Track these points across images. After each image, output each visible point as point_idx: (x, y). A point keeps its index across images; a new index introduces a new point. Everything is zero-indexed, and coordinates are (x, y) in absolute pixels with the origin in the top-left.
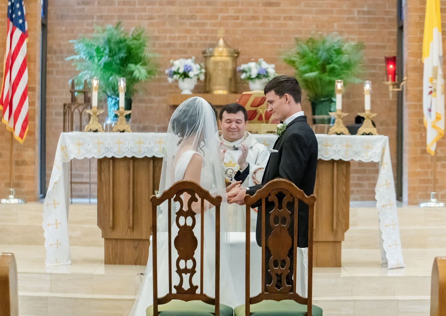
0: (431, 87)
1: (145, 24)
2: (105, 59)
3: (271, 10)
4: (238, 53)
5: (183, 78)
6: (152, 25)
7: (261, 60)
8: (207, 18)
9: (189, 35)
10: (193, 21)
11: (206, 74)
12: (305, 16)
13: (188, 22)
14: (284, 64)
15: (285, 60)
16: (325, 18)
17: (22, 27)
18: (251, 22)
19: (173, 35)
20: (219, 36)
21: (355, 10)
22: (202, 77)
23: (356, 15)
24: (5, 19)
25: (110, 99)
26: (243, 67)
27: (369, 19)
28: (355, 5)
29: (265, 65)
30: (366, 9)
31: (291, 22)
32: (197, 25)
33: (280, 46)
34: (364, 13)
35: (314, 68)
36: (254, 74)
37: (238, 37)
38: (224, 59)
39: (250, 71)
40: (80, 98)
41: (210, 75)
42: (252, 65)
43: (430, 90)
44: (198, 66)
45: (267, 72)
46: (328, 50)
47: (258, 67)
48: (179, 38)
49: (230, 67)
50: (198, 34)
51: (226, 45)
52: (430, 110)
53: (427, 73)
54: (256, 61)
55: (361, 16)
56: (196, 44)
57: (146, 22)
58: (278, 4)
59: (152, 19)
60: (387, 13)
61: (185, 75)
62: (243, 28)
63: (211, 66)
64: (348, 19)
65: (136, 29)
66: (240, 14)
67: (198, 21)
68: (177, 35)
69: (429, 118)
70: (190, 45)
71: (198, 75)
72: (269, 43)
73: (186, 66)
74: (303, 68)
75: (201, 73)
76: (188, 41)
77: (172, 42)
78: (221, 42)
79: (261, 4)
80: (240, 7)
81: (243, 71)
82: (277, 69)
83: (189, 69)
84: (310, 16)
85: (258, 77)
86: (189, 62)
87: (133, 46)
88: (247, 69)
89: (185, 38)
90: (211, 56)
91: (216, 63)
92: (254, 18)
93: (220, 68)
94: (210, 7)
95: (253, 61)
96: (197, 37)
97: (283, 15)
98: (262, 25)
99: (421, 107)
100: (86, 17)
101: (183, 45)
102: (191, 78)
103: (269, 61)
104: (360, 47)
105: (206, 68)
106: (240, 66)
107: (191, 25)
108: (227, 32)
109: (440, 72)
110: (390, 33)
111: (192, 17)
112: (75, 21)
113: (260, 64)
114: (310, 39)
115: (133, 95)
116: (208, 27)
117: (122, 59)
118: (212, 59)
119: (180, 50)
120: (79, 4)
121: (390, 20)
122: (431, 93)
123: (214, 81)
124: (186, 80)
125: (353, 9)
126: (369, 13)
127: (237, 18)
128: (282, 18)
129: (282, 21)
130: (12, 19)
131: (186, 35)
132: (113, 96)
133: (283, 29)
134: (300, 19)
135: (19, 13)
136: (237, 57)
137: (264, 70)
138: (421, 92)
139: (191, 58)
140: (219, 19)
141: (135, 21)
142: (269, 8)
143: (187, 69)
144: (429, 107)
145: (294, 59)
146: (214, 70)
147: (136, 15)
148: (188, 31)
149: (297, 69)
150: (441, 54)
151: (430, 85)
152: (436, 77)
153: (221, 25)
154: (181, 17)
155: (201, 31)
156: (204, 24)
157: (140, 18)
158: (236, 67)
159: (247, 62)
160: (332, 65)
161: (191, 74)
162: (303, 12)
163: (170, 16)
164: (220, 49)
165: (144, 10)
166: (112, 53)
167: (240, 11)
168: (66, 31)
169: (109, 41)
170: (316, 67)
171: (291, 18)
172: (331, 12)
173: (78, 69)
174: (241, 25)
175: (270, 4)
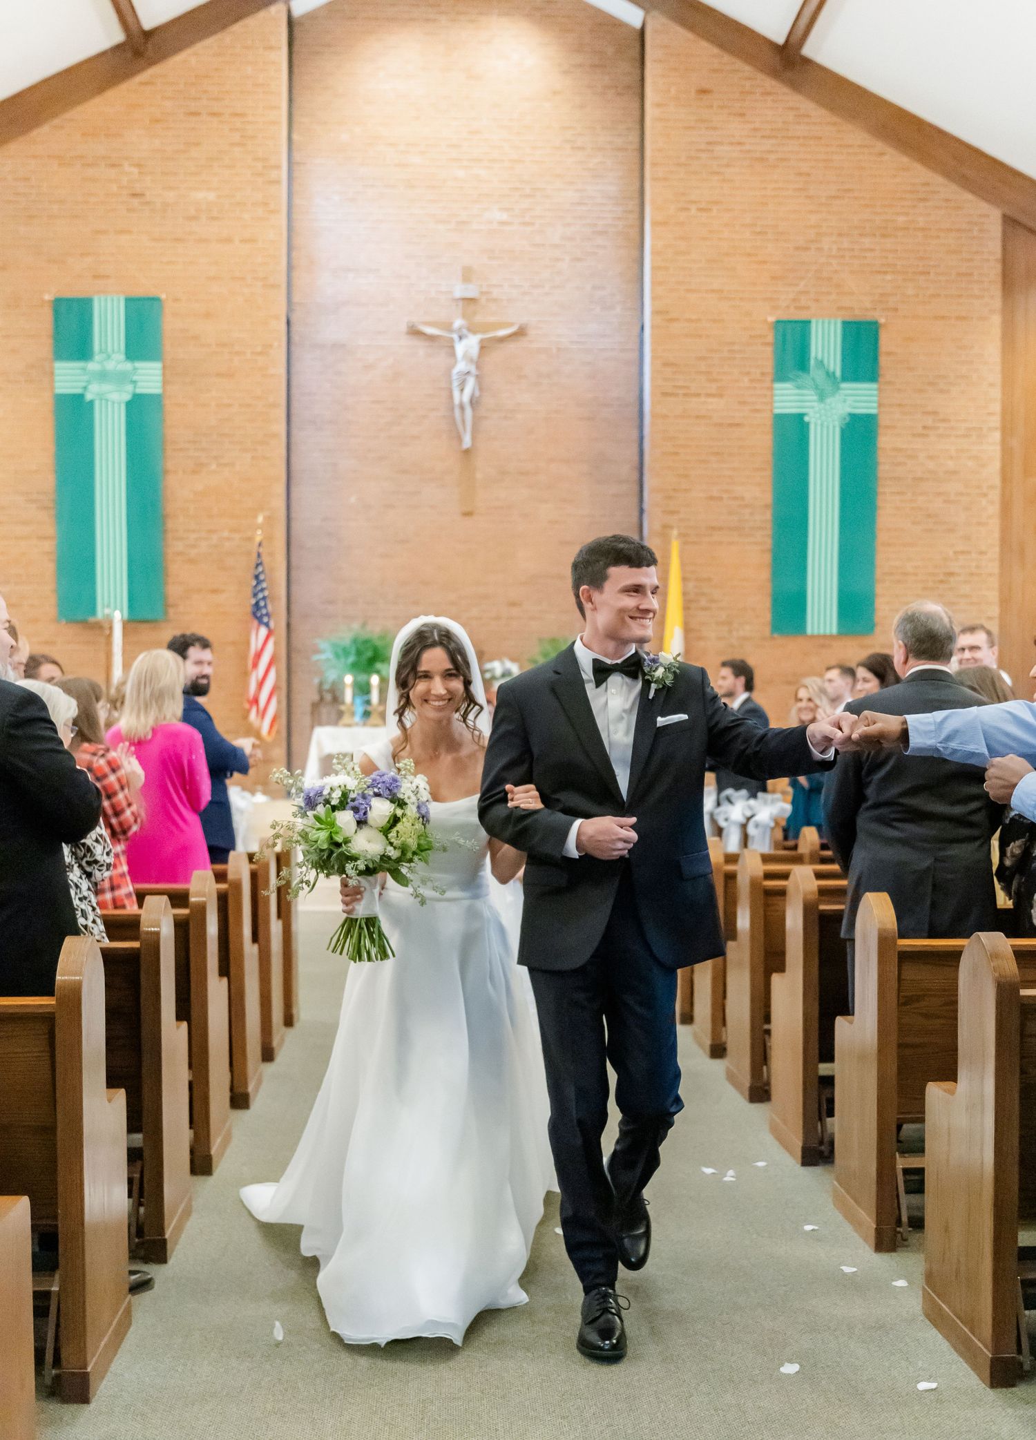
2: (351, 659)
3: (515, 611)
15: (528, 659)
17: (267, 625)
18: (494, 622)
24: (249, 617)
31: (533, 622)
33: (524, 645)
40: (328, 697)
58: (521, 604)
72: (513, 643)
79: (504, 605)
82: (521, 667)
92: (498, 618)
94: (454, 607)
97: (526, 615)
98: (506, 625)
100: (331, 617)
103: (513, 660)
112: (319, 620)
117: (368, 658)
120: (323, 603)
128: (525, 618)
129: (525, 621)
130: (257, 617)
133: (526, 629)
134: (542, 618)
135: (264, 611)
142: (514, 609)
157: (385, 618)
159: (491, 660)
162: (544, 612)
165: (389, 610)
166: (359, 653)
167: (483, 611)
169: (355, 641)
171: (533, 618)
173: (325, 668)
174: (485, 625)
175: (513, 604)
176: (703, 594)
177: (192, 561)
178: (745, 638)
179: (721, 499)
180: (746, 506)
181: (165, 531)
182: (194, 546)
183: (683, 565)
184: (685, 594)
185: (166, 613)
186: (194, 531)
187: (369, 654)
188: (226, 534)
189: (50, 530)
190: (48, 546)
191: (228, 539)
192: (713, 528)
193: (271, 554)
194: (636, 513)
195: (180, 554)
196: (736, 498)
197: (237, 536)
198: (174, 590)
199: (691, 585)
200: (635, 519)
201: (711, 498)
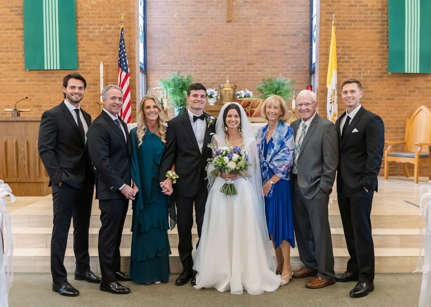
0: (331, 100)
1: (193, 74)
2: (172, 89)
3: (251, 67)
4: (236, 86)
5: (210, 98)
6: (196, 74)
7: (246, 89)
8: (221, 71)
9: (213, 79)
10: (215, 72)
11: (221, 96)
12: (266, 69)
13: (213, 73)
14: (257, 92)
15: (258, 89)
16: (275, 70)
17: (126, 70)
18: (241, 73)
19: (206, 79)
20: (226, 79)
21: (290, 66)
22: (219, 98)
23: (290, 68)
24: (117, 67)
25: (176, 108)
26: (238, 92)
27: (296, 70)
28: (289, 64)
29: (248, 92)
30: (294, 66)
31: (260, 73)
32: (217, 74)
33: (255, 83)
34: (293, 68)
35: (272, 93)
36: (243, 96)
37: (236, 79)
38: (229, 89)
39: (241, 94)
41: (223, 96)
42: (242, 92)
43: (331, 101)
44: (217, 92)
45: (249, 95)
46: (279, 83)
47: (245, 93)
48: (209, 80)
49: (232, 93)
50: (217, 78)
51: (230, 83)
52: (331, 111)
53: (330, 93)
54: (244, 90)
55: (292, 69)
56: (217, 83)
57: (194, 73)
58: (254, 64)
59: (196, 71)
60: (305, 67)
61: (211, 97)
62: (238, 76)
63: (223, 93)
64: (286, 70)
65: (187, 75)
66: (236, 69)
67: (217, 72)
68: (208, 79)
69: (330, 115)
70: (214, 83)
71: (217, 96)
72: (250, 82)
73: (211, 92)
74: (266, 93)
75: (218, 95)
76: (213, 82)
77: (205, 82)
78: (228, 81)
79: (246, 64)
80: (236, 65)
81: (238, 95)
83: (213, 93)
84: (269, 70)
85: (245, 97)
86: (213, 90)
87: (185, 83)
88: (240, 94)
89: (211, 80)
90: (223, 88)
91: (226, 91)
92: (243, 71)
93: (227, 93)
94: (223, 66)
95: (242, 90)
96: (217, 80)
97: (256, 69)
98: (247, 74)
99: (326, 110)
100: (166, 70)
101: (211, 83)
102: (214, 98)
103: (250, 90)
104: (293, 83)
105: (221, 94)
106: (237, 92)
107: (214, 74)
108: (230, 77)
109: (336, 92)
110: (306, 77)
111: (214, 70)
112: (160, 72)
113: (246, 91)
114: (269, 79)
115: (187, 106)
116: (222, 75)
117: (180, 89)
118: (224, 89)
119: (209, 86)
120: (161, 64)
121: (306, 71)
122: (331, 103)
123: (224, 99)
124: (211, 99)
125: (288, 66)
126: (296, 67)
127: (235, 71)
128: (256, 71)
129: (256, 72)
130: (121, 67)
131: (212, 79)
132: (177, 107)
133: (256, 76)
134: (264, 71)
135: (124, 64)
136: (235, 88)
137: (248, 94)
138: (326, 103)
139: (214, 89)
140: (227, 71)
141: (189, 72)
142: (250, 66)
143: (212, 94)
144: (330, 110)
145: (262, 88)
146: (225, 94)
147: (189, 69)
148: (212, 77)
149: (263, 93)
150: (337, 84)
151: (331, 99)
152: (334, 95)
153: (228, 74)
154: (210, 71)
155: (219, 77)
156: (220, 74)
157: (191, 71)
158: (235, 93)
159: (240, 90)
160: (280, 91)
161: (213, 96)
162: (265, 67)
163: (204, 70)
164: (227, 84)
165: (192, 67)
166: (175, 86)
167: (236, 67)
168: (156, 77)
169: (174, 80)
170: (273, 92)
171: (260, 71)
172: (278, 67)
173: (160, 94)
174: (237, 74)
175: (250, 64)
176: (346, 54)
177: (91, 40)
178: (367, 77)
179: (356, 6)
180: (369, 10)
181: (77, 25)
182: (91, 32)
183: (337, 39)
184: (338, 54)
185: (78, 66)
186: (91, 25)
187: (181, 87)
188: (107, 26)
189: (21, 26)
190: (20, 33)
191: (109, 28)
192: (352, 21)
193: (130, 36)
194: (308, 20)
195: (85, 36)
196: (363, 6)
197: (113, 27)
198: (82, 54)
199: (340, 50)
200: (308, 23)
201: (351, 6)
